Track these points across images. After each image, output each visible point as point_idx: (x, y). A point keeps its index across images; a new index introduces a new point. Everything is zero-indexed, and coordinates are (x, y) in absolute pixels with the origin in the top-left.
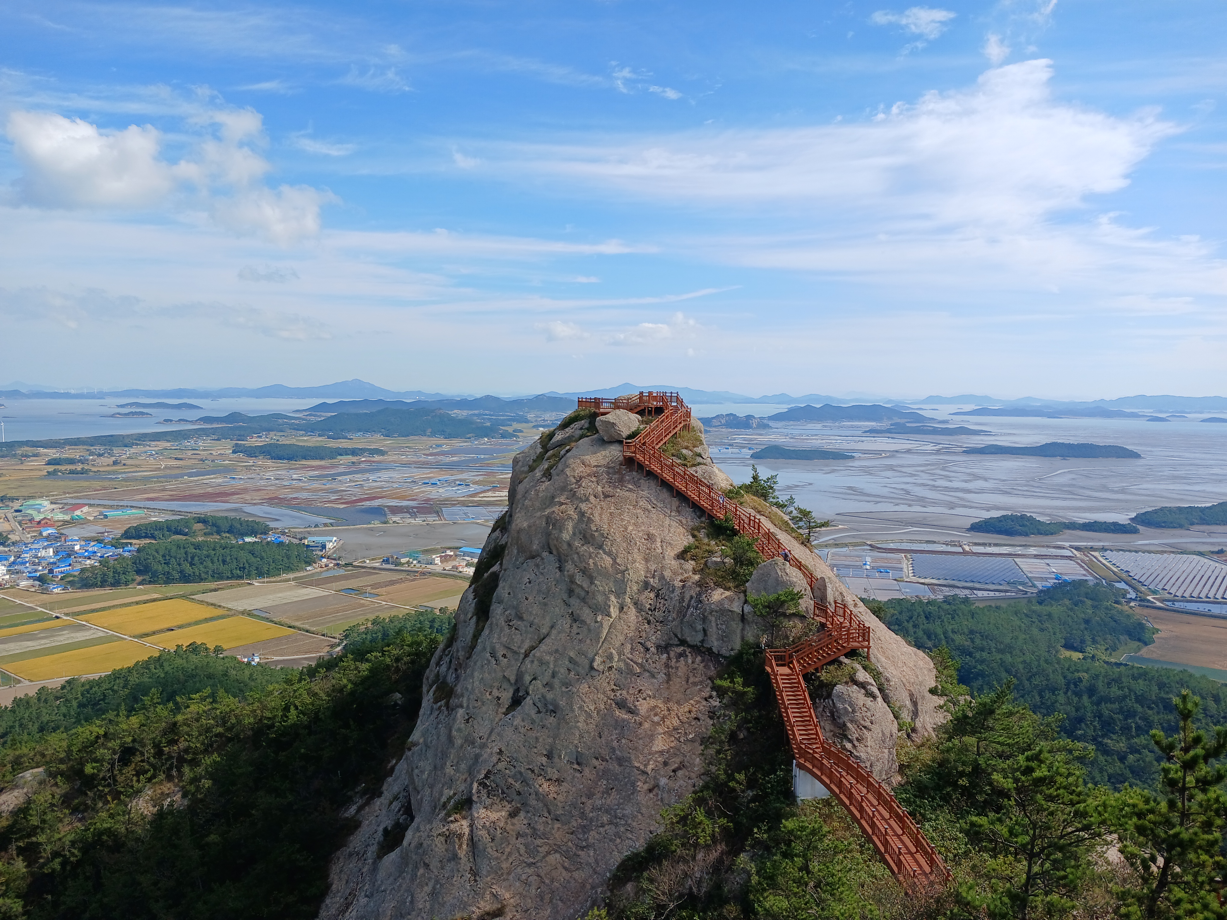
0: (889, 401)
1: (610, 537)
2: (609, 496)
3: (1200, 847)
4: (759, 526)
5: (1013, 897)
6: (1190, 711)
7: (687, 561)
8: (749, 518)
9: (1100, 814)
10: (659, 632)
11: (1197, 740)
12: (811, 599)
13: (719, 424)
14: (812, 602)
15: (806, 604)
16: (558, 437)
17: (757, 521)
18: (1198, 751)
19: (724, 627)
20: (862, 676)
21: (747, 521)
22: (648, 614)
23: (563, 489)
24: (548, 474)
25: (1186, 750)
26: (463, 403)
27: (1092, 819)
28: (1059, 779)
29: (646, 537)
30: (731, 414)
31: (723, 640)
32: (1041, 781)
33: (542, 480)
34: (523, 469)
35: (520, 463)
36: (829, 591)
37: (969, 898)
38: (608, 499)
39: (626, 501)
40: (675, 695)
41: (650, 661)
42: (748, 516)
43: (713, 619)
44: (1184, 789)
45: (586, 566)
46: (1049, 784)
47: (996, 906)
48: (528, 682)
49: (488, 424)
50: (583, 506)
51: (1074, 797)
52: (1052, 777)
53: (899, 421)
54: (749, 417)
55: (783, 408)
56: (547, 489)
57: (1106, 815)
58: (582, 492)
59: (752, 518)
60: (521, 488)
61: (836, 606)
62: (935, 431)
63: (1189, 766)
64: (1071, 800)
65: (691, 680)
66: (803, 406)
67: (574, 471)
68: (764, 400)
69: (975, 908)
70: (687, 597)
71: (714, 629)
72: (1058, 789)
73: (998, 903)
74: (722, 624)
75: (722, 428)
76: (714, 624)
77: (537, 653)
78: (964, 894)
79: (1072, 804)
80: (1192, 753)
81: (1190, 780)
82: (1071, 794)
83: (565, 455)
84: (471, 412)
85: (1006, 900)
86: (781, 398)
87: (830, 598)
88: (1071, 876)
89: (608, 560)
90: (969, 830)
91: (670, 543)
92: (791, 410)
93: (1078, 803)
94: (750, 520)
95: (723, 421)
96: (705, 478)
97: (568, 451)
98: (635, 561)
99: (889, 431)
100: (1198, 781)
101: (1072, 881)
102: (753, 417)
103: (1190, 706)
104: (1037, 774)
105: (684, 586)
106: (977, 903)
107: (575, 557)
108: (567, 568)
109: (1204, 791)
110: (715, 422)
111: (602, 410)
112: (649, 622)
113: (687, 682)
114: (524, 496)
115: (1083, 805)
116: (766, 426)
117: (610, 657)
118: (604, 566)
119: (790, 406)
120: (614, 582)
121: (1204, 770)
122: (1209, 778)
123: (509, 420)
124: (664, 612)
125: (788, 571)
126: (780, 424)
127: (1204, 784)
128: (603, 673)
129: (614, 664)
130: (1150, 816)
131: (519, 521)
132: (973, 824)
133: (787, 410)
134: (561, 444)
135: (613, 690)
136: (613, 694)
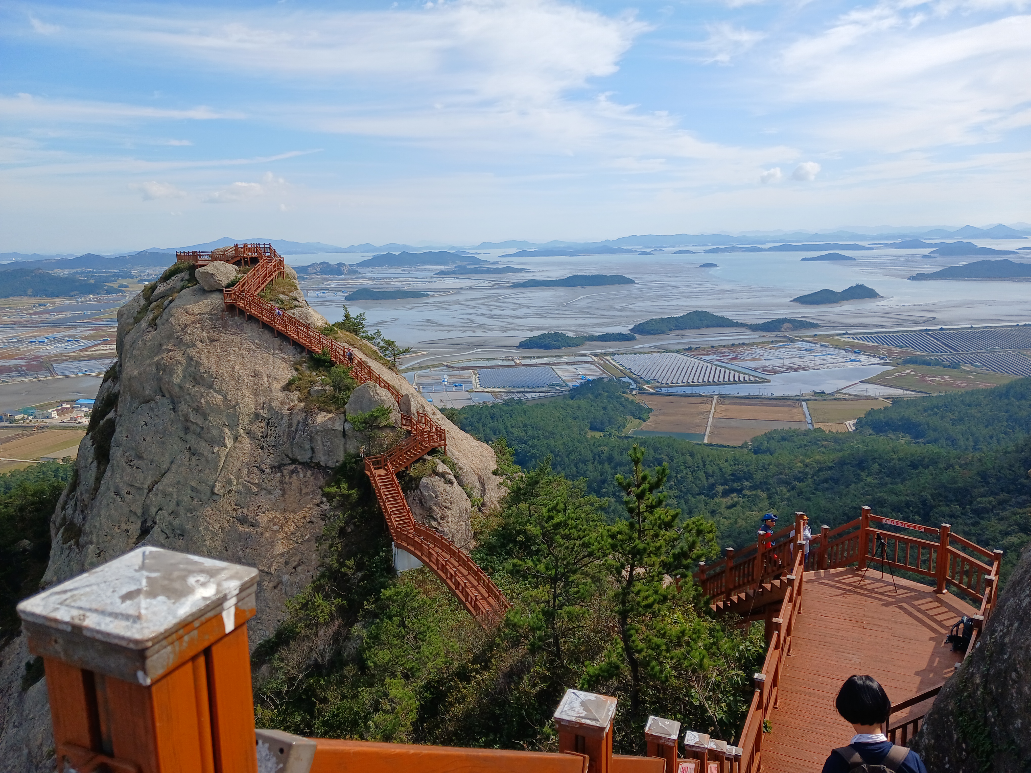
0: (455, 247)
1: (218, 377)
2: (214, 341)
3: (651, 552)
5: (545, 613)
6: (639, 459)
7: (293, 391)
9: (599, 543)
10: (272, 455)
11: (644, 478)
12: (399, 412)
13: (315, 271)
14: (400, 415)
15: (395, 416)
16: (160, 289)
18: (645, 486)
19: (329, 443)
20: (442, 467)
21: (342, 353)
22: (260, 441)
23: (170, 337)
24: (153, 324)
25: (638, 486)
27: (594, 547)
28: (571, 522)
29: (253, 374)
30: (324, 262)
31: (328, 454)
32: (557, 526)
33: (148, 330)
34: (128, 321)
35: (125, 316)
36: (413, 405)
37: (516, 620)
38: (214, 343)
39: (231, 343)
40: (290, 505)
41: (266, 480)
43: (319, 438)
44: (639, 514)
45: (199, 405)
46: (564, 526)
47: (534, 622)
48: (154, 513)
50: (191, 351)
51: (581, 533)
52: (566, 521)
53: (461, 264)
54: (340, 265)
55: (368, 256)
56: (153, 338)
57: (603, 543)
58: (188, 338)
59: (346, 350)
60: (128, 339)
61: (418, 416)
62: (488, 271)
63: (640, 496)
64: (579, 536)
65: (303, 492)
66: (384, 253)
67: (179, 320)
68: (351, 249)
69: (520, 627)
70: (295, 422)
71: (321, 446)
72: (570, 529)
73: (535, 620)
74: (327, 442)
75: (317, 275)
76: (320, 443)
77: (159, 486)
78: (512, 618)
79: (580, 538)
80: (641, 488)
81: (642, 507)
82: (579, 531)
83: (168, 305)
85: (541, 616)
86: (366, 248)
87: (414, 410)
88: (582, 590)
89: (219, 398)
90: (512, 570)
91: (275, 378)
92: (375, 258)
93: (584, 537)
94: (344, 352)
95: (318, 269)
96: (302, 319)
97: (171, 302)
98: (244, 397)
99: (454, 273)
100: (647, 507)
101: (582, 594)
102: (344, 264)
103: (639, 455)
104: (555, 521)
105: (291, 414)
106: (521, 623)
107: (188, 398)
108: (180, 409)
109: (651, 513)
110: (311, 270)
111: (200, 263)
112: (262, 448)
113: (300, 493)
115: (587, 538)
116: (355, 272)
117: (229, 482)
118: (215, 403)
119: (374, 254)
120: (226, 416)
121: (651, 498)
122: (654, 504)
124: (275, 438)
125: (378, 392)
126: (367, 270)
127: (651, 508)
128: (224, 496)
129: (233, 488)
130: (619, 536)
131: (129, 369)
132: (514, 565)
133: (371, 258)
134: (163, 296)
135: (234, 509)
136: (235, 513)
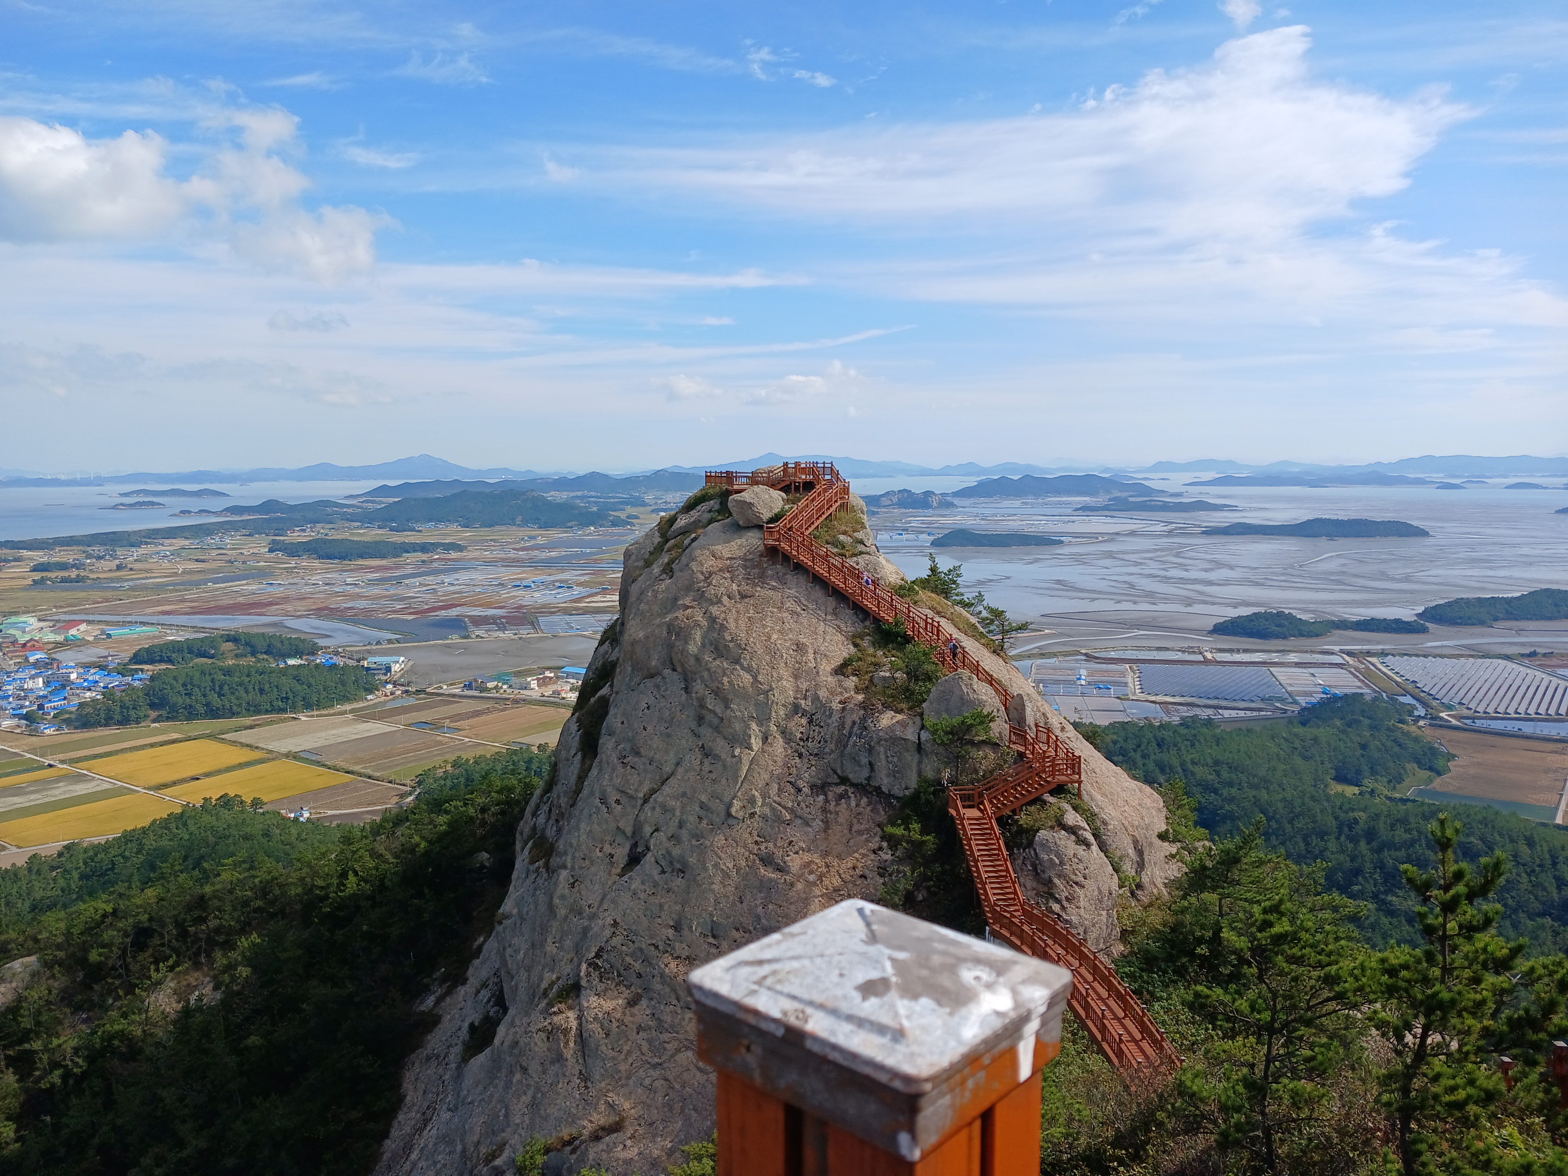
0: (1107, 470)
1: (748, 648)
2: (746, 597)
3: (1465, 1009)
4: (938, 631)
5: (1249, 1084)
6: (1449, 840)
7: (848, 677)
8: (926, 621)
9: (1357, 979)
10: (813, 768)
11: (1459, 876)
12: (1006, 722)
13: (890, 503)
14: (1007, 726)
15: (1000, 728)
16: (682, 522)
17: (936, 624)
18: (1460, 888)
19: (896, 759)
20: (1071, 818)
21: (922, 624)
22: (799, 745)
23: (688, 589)
24: (668, 570)
25: (1446, 888)
26: (562, 483)
27: (1347, 985)
28: (1304, 936)
29: (795, 648)
30: (905, 490)
31: (894, 776)
32: (1279, 939)
33: (661, 578)
34: (637, 564)
35: (633, 557)
36: (1028, 711)
37: (1195, 1088)
38: (746, 600)
39: (768, 602)
40: (835, 847)
41: (803, 805)
42: (924, 618)
43: (882, 749)
44: (1445, 938)
45: (720, 686)
46: (1292, 941)
47: (1229, 1097)
48: (648, 835)
49: (595, 509)
50: (715, 610)
51: (1323, 958)
52: (1295, 933)
53: (1119, 494)
54: (928, 494)
55: (971, 481)
56: (667, 588)
57: (1364, 980)
58: (713, 592)
59: (930, 621)
60: (635, 589)
61: (1037, 730)
62: (1165, 507)
63: (1449, 907)
64: (1319, 962)
65: (854, 829)
66: (996, 478)
67: (702, 565)
68: (946, 471)
69: (1202, 1100)
70: (848, 723)
71: (884, 762)
72: (1304, 947)
73: (1231, 1093)
74: (893, 756)
75: (894, 508)
76: (882, 757)
77: (659, 797)
78: (1188, 1083)
79: (1321, 965)
80: (1452, 892)
81: (1452, 926)
82: (1320, 954)
83: (690, 544)
84: (572, 494)
85: (1240, 1088)
86: (968, 469)
87: (1030, 720)
88: (1320, 1057)
89: (747, 678)
90: (1193, 1003)
91: (825, 655)
92: (981, 484)
93: (1329, 964)
94: (927, 623)
95: (895, 500)
97: (693, 540)
98: (781, 679)
99: (1106, 508)
100: (1461, 927)
101: (1321, 1064)
102: (933, 493)
103: (1449, 833)
104: (1277, 929)
105: (844, 709)
106: (1205, 1094)
107: (706, 674)
108: (695, 689)
109: (1469, 938)
110: (885, 501)
111: (735, 487)
112: (800, 756)
113: (850, 830)
114: (638, 599)
115: (1335, 967)
116: (950, 505)
117: (752, 801)
118: (741, 685)
119: (979, 479)
120: (755, 705)
121: (1469, 912)
122: (1475, 923)
123: (621, 503)
124: (819, 742)
125: (975, 687)
126: (967, 502)
127: (1469, 930)
128: (743, 821)
129: (757, 810)
130: (1404, 973)
131: (633, 630)
132: (1197, 995)
133: (976, 483)
134: (685, 532)
135: (756, 843)
136: (756, 847)
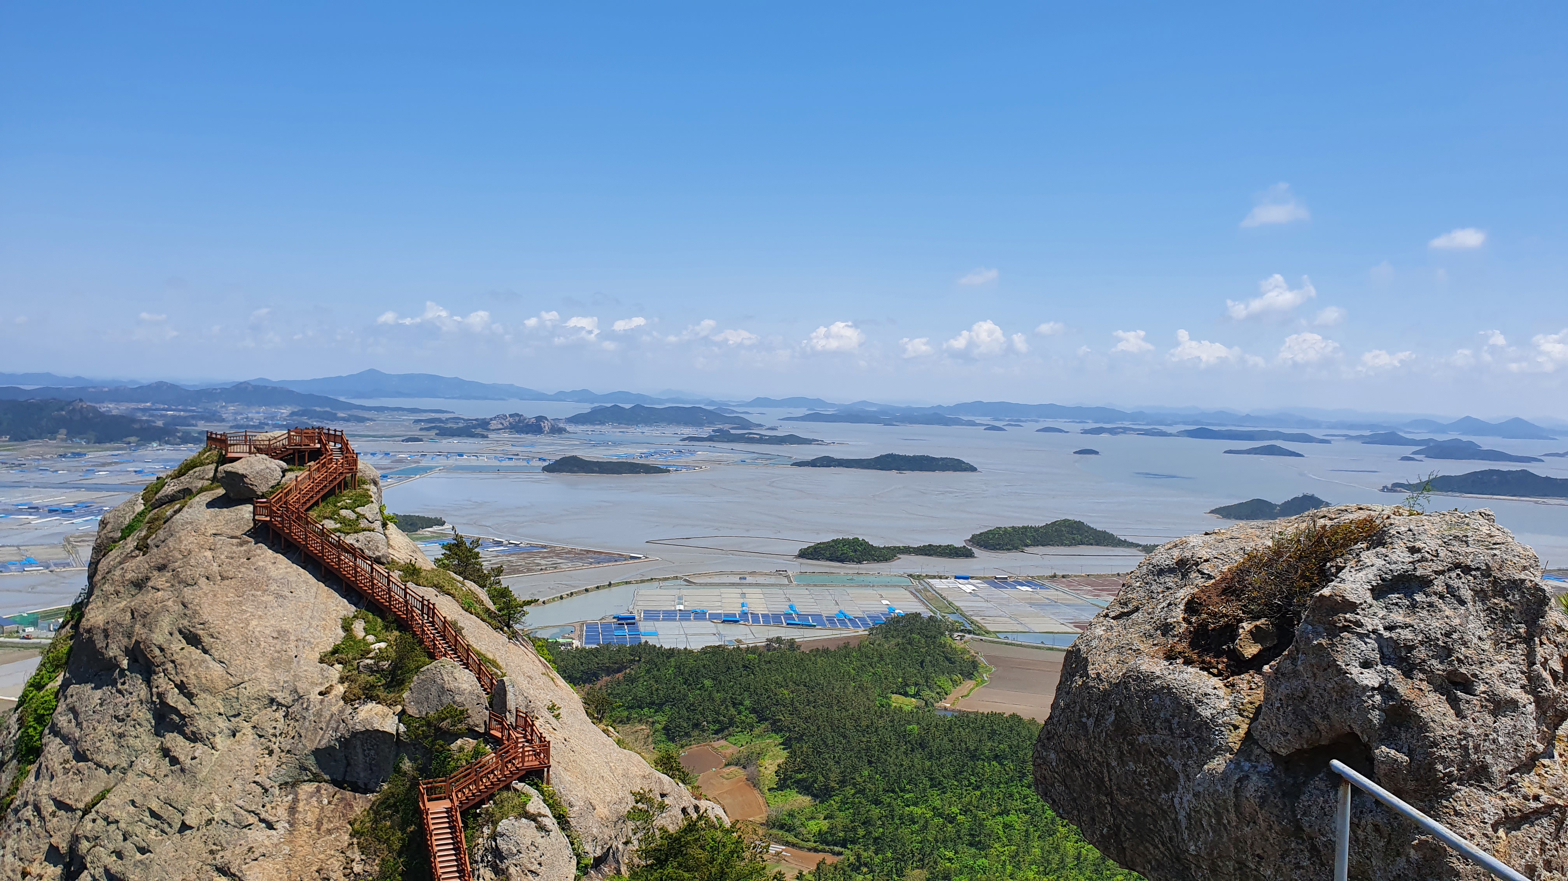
0: (712, 403)
1: (220, 637)
2: (228, 578)
7: (332, 666)
10: (284, 766)
12: (486, 708)
13: (500, 426)
14: (487, 712)
15: (479, 717)
16: (170, 489)
19: (372, 752)
20: (536, 804)
22: (270, 741)
23: (161, 568)
24: (143, 547)
29: (275, 635)
30: (517, 415)
31: (371, 769)
33: (133, 554)
34: (111, 535)
35: (109, 527)
36: (510, 696)
38: (226, 582)
39: (251, 584)
40: (300, 849)
41: (268, 806)
43: (359, 743)
45: (185, 679)
48: (85, 852)
50: (187, 592)
53: (721, 427)
54: (540, 419)
55: (585, 408)
56: (138, 567)
58: (189, 573)
60: (103, 566)
61: (517, 715)
62: (762, 440)
65: (325, 827)
66: (609, 405)
67: (181, 542)
68: (560, 396)
70: (327, 714)
71: (361, 756)
74: (369, 749)
75: (505, 432)
76: (359, 751)
77: (101, 807)
83: (171, 517)
86: (582, 395)
87: (511, 704)
89: (217, 667)
91: (309, 642)
92: (594, 412)
95: (506, 424)
97: (176, 512)
98: (256, 670)
99: (710, 439)
102: (546, 419)
107: (170, 666)
108: (155, 684)
110: (494, 425)
111: (230, 455)
112: (271, 753)
113: (319, 829)
114: (104, 578)
116: (561, 431)
117: (211, 807)
118: (209, 677)
119: (593, 406)
120: (223, 700)
124: (293, 738)
125: (457, 675)
126: (580, 428)
128: (198, 829)
129: (216, 816)
131: (92, 614)
133: (589, 410)
134: (171, 499)
135: (212, 852)
136: (211, 857)
